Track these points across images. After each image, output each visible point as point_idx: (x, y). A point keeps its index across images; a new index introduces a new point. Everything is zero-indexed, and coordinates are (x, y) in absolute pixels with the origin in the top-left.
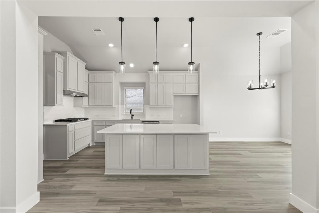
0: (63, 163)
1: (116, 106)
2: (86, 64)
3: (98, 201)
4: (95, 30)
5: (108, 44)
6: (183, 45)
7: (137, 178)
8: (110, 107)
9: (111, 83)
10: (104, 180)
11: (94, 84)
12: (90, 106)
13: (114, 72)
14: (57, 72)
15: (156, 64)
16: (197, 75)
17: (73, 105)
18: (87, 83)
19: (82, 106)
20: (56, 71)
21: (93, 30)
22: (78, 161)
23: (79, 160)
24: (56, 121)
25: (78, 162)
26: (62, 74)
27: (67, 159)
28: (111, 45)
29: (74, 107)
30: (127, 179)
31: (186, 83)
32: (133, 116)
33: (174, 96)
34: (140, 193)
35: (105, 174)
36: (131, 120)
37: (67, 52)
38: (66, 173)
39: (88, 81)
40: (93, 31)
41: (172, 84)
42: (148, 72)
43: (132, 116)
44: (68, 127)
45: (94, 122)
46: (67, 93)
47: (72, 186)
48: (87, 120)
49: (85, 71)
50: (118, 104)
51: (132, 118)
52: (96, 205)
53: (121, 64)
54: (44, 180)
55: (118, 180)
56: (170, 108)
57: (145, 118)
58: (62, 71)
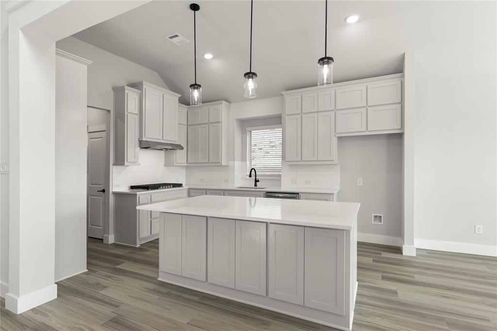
0: (129, 251)
1: (230, 163)
2: (180, 96)
3: (110, 318)
4: (171, 38)
5: (203, 55)
6: (345, 20)
7: (196, 298)
8: (217, 165)
9: (219, 122)
10: (148, 289)
11: (195, 126)
12: (189, 165)
13: (224, 101)
14: (127, 115)
15: (249, 77)
16: (400, 82)
17: (163, 163)
18: (186, 127)
19: (175, 165)
20: (126, 113)
21: (167, 38)
22: (147, 250)
23: (149, 250)
24: (132, 187)
25: (146, 253)
26: (137, 117)
27: (137, 246)
28: (208, 56)
29: (165, 165)
30: (180, 296)
31: (367, 106)
32: (258, 181)
33: (340, 138)
34: (175, 326)
35: (159, 279)
36: (254, 189)
37: (142, 82)
38: (118, 267)
39: (186, 124)
40: (169, 39)
41: (332, 113)
42: (283, 93)
43: (256, 181)
44: (139, 197)
45: (191, 191)
46: (145, 146)
47: (104, 287)
48: (180, 186)
49: (179, 106)
50: (234, 160)
51: (256, 185)
52: (102, 325)
53: (195, 88)
54: (87, 270)
55: (167, 293)
56: (329, 165)
57: (280, 186)
58: (137, 112)
